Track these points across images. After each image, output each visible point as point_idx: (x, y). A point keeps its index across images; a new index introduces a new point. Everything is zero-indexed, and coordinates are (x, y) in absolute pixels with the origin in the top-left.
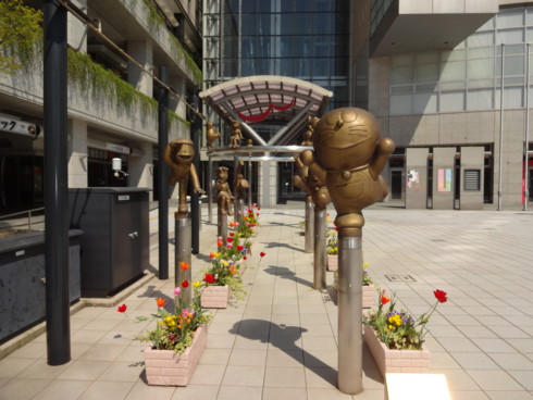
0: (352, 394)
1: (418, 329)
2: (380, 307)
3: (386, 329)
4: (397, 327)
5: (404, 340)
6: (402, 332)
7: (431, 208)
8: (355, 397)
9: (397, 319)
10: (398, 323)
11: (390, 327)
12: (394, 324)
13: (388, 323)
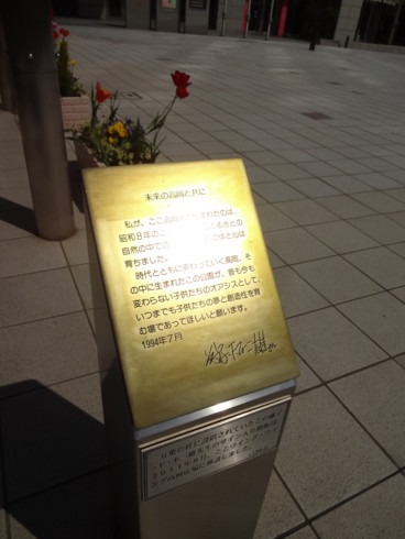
0: (60, 239)
1: (149, 138)
2: (95, 110)
3: (104, 143)
4: (120, 139)
5: (131, 156)
6: (128, 145)
7: (155, 30)
8: (64, 243)
9: (119, 127)
10: (122, 134)
11: (111, 139)
12: (116, 134)
13: (108, 135)
